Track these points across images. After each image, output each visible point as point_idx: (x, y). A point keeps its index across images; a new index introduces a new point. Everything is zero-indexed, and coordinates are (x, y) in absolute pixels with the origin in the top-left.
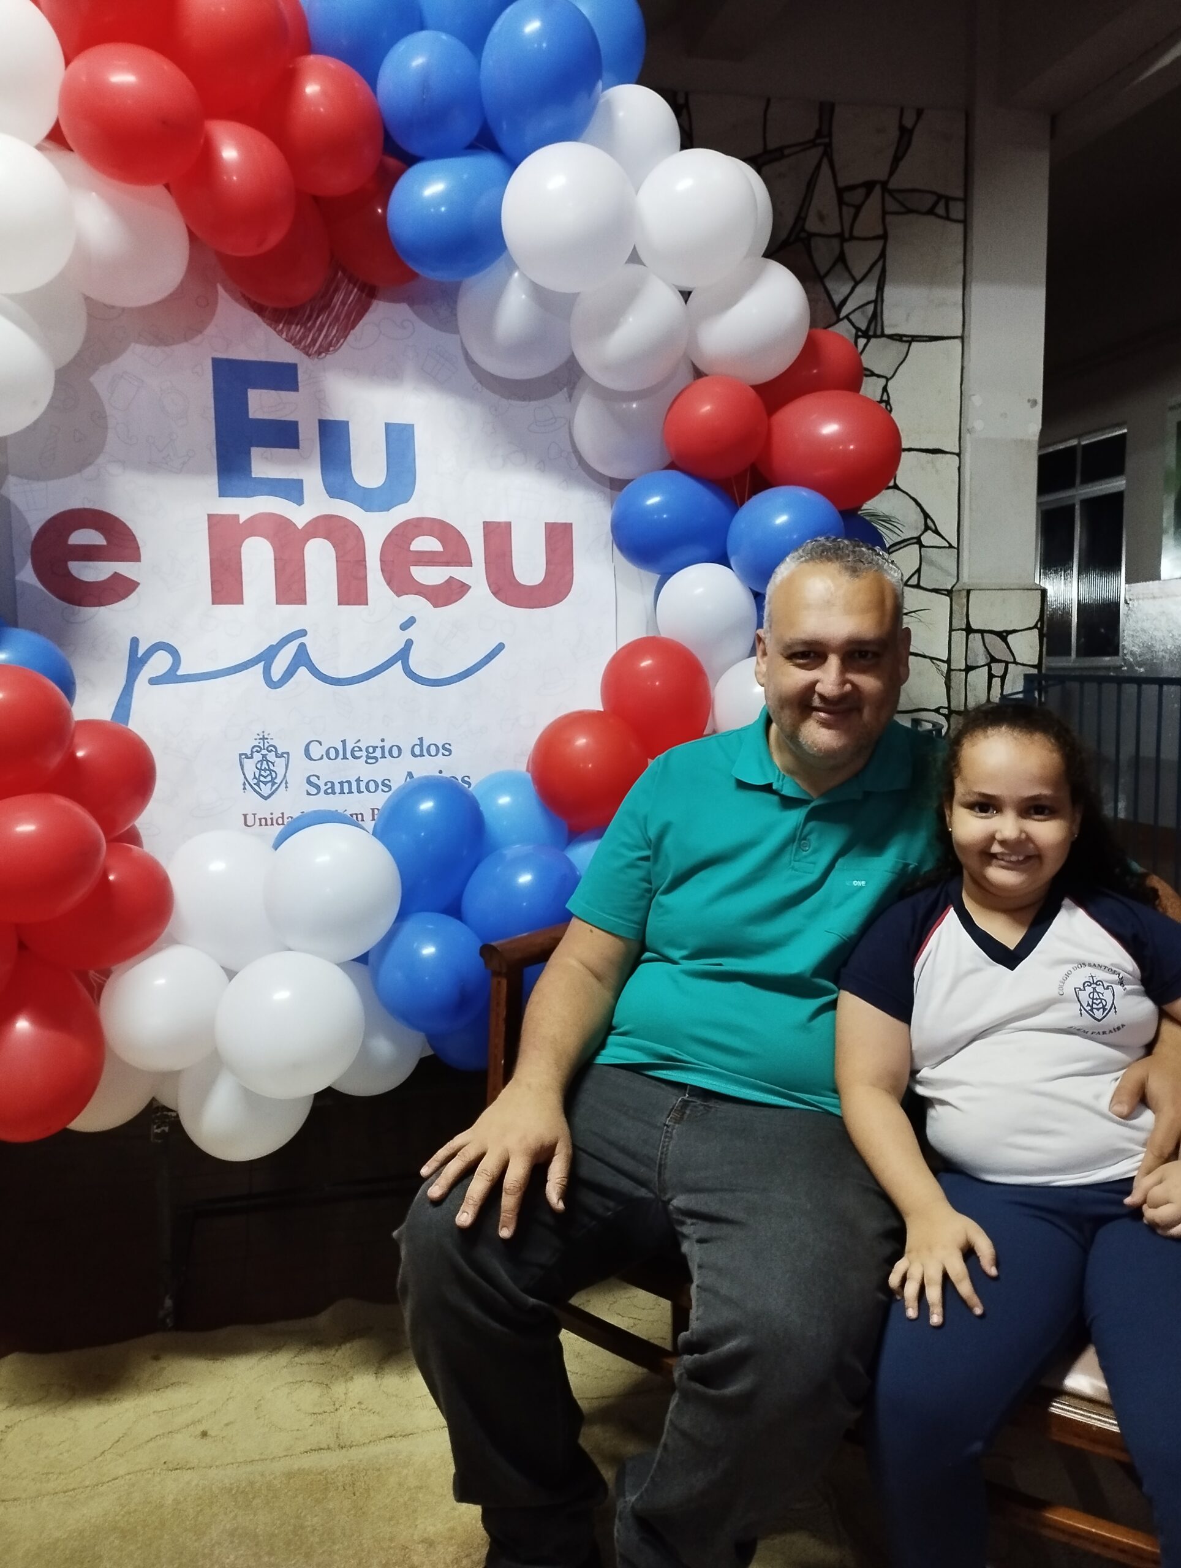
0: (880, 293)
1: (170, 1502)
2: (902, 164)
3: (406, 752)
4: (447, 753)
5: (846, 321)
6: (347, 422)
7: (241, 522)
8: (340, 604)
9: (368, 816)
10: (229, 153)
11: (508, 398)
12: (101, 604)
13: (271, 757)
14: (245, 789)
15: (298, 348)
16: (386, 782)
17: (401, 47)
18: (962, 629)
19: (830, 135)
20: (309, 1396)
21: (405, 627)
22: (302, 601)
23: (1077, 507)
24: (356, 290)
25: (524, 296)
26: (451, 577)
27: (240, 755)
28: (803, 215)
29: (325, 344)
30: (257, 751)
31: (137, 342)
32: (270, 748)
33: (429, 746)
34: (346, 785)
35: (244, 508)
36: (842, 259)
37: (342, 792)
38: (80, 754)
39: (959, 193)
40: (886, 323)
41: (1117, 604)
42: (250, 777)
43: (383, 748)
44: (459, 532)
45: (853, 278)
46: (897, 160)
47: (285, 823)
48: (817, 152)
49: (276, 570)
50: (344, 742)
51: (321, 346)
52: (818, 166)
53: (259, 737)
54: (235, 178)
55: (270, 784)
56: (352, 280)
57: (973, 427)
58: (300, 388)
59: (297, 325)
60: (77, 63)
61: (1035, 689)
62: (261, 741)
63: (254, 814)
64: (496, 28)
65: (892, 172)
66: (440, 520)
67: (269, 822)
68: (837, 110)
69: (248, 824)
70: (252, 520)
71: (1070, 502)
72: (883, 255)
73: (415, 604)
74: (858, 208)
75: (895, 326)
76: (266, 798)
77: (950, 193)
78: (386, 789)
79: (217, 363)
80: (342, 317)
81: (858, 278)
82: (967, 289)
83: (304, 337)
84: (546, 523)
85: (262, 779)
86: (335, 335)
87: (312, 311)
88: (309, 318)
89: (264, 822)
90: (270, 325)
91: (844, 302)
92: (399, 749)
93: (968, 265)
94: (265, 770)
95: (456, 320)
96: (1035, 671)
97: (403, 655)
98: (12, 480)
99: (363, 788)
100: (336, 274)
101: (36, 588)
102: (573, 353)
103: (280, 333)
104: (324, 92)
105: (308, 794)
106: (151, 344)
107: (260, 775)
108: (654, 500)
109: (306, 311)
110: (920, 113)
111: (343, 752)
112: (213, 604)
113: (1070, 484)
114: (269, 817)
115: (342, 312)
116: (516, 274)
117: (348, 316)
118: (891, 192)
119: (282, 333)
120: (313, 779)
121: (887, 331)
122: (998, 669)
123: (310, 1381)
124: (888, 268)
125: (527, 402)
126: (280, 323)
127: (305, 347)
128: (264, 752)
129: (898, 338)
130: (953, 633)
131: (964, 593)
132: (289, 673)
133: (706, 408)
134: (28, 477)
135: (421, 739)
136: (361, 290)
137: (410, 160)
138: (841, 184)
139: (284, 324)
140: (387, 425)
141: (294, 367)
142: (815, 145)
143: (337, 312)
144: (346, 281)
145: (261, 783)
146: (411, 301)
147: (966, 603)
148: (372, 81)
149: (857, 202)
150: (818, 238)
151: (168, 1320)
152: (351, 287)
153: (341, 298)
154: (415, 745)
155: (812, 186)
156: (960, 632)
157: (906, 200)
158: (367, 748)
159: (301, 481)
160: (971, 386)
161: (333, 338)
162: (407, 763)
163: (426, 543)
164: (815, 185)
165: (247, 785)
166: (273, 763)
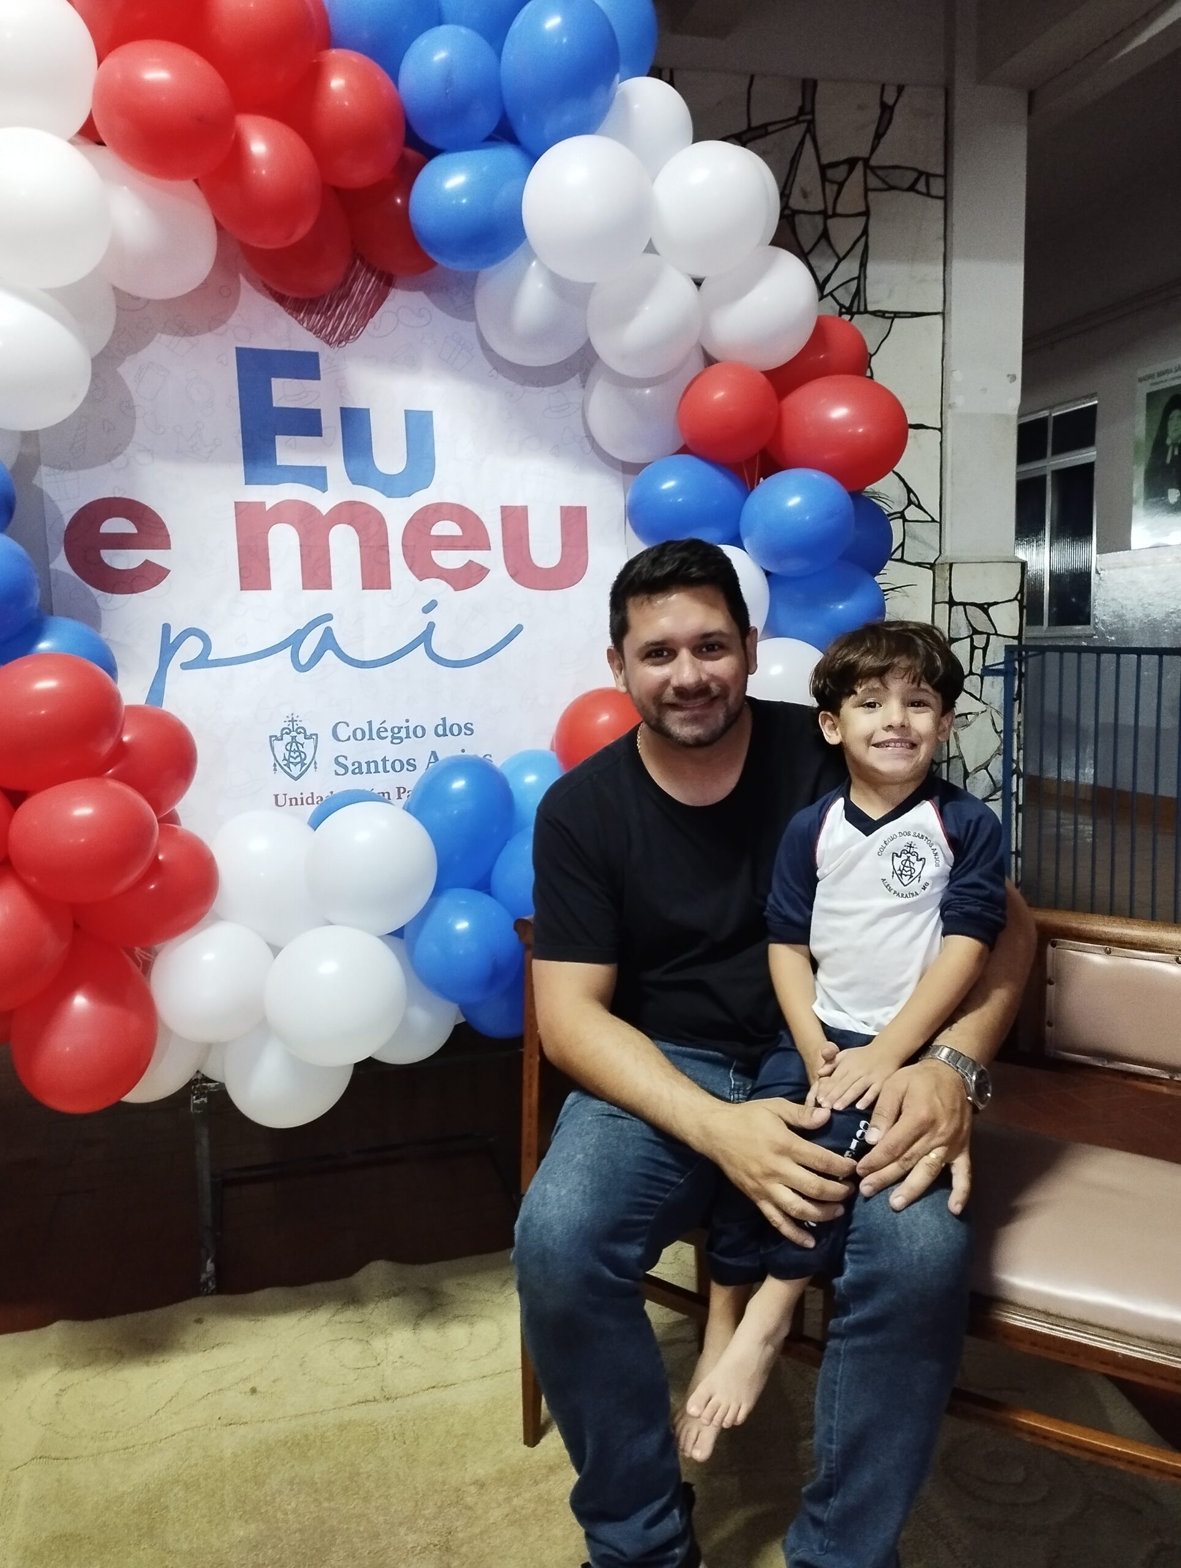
0: (863, 269)
1: (229, 1454)
2: (883, 140)
3: (430, 731)
4: (470, 733)
5: (830, 297)
6: (368, 410)
7: (267, 509)
8: (364, 589)
9: (394, 795)
10: (258, 147)
11: (523, 384)
12: (133, 592)
13: (300, 738)
14: (275, 770)
15: (319, 337)
16: (411, 761)
17: (422, 43)
18: (946, 602)
19: (813, 112)
20: (350, 1351)
21: (427, 609)
22: (328, 586)
23: (1049, 478)
24: (374, 279)
25: (541, 286)
26: (470, 560)
27: (271, 737)
28: (787, 192)
29: (345, 333)
30: (287, 733)
31: (162, 333)
32: (299, 731)
33: (452, 725)
34: (372, 765)
35: (270, 495)
36: (825, 235)
37: (369, 772)
39: (940, 170)
40: (868, 300)
41: (1089, 574)
42: (280, 758)
43: (407, 728)
44: (477, 517)
45: (837, 255)
46: (878, 136)
47: (315, 802)
48: (798, 131)
49: (302, 556)
50: (370, 723)
51: (340, 335)
52: (802, 143)
53: (287, 720)
54: (264, 172)
55: (299, 765)
56: (371, 269)
57: (954, 405)
58: (322, 377)
59: (318, 314)
60: (110, 61)
61: (1016, 660)
62: (291, 723)
63: (285, 795)
64: (517, 24)
65: (873, 149)
66: (458, 505)
67: (299, 802)
68: (819, 87)
69: (281, 801)
70: (277, 507)
71: (1042, 473)
72: (865, 232)
73: (436, 588)
74: (841, 185)
75: (877, 302)
76: (296, 779)
77: (931, 172)
78: (411, 768)
79: (240, 351)
80: (361, 306)
81: (841, 256)
82: (948, 264)
83: (325, 326)
84: (561, 507)
85: (292, 760)
86: (355, 323)
87: (331, 299)
88: (329, 306)
89: (294, 802)
90: (291, 314)
91: (827, 279)
93: (948, 242)
94: (295, 751)
95: (473, 307)
96: (1016, 642)
97: (425, 638)
98: (43, 470)
99: (389, 768)
100: (355, 263)
101: (69, 576)
102: (589, 339)
103: (301, 322)
104: (349, 86)
105: (337, 774)
106: (176, 334)
107: (290, 756)
108: (669, 485)
109: (325, 302)
110: (900, 89)
111: (369, 733)
112: (241, 590)
113: (1042, 455)
114: (299, 797)
115: (360, 301)
116: (534, 264)
117: (367, 304)
118: (873, 169)
119: (304, 323)
120: (342, 760)
121: (870, 308)
122: (980, 641)
123: (351, 1339)
124: (870, 245)
125: (541, 388)
126: (301, 312)
127: (326, 336)
128: (294, 734)
129: (880, 314)
130: (936, 606)
131: (947, 567)
132: (316, 657)
133: (720, 395)
134: (60, 467)
136: (380, 278)
137: (431, 152)
138: (825, 160)
139: (305, 313)
140: (407, 412)
141: (313, 357)
142: (798, 122)
143: (356, 301)
144: (364, 270)
145: (291, 765)
146: (427, 289)
147: (948, 576)
148: (394, 75)
149: (841, 180)
150: (802, 216)
151: (210, 1283)
152: (369, 275)
153: (359, 287)
154: (438, 725)
155: (796, 162)
156: (943, 604)
157: (887, 176)
158: (392, 729)
159: (324, 469)
160: (952, 362)
161: (353, 326)
162: (431, 742)
163: (446, 528)
164: (798, 162)
165: (278, 767)
166: (302, 745)
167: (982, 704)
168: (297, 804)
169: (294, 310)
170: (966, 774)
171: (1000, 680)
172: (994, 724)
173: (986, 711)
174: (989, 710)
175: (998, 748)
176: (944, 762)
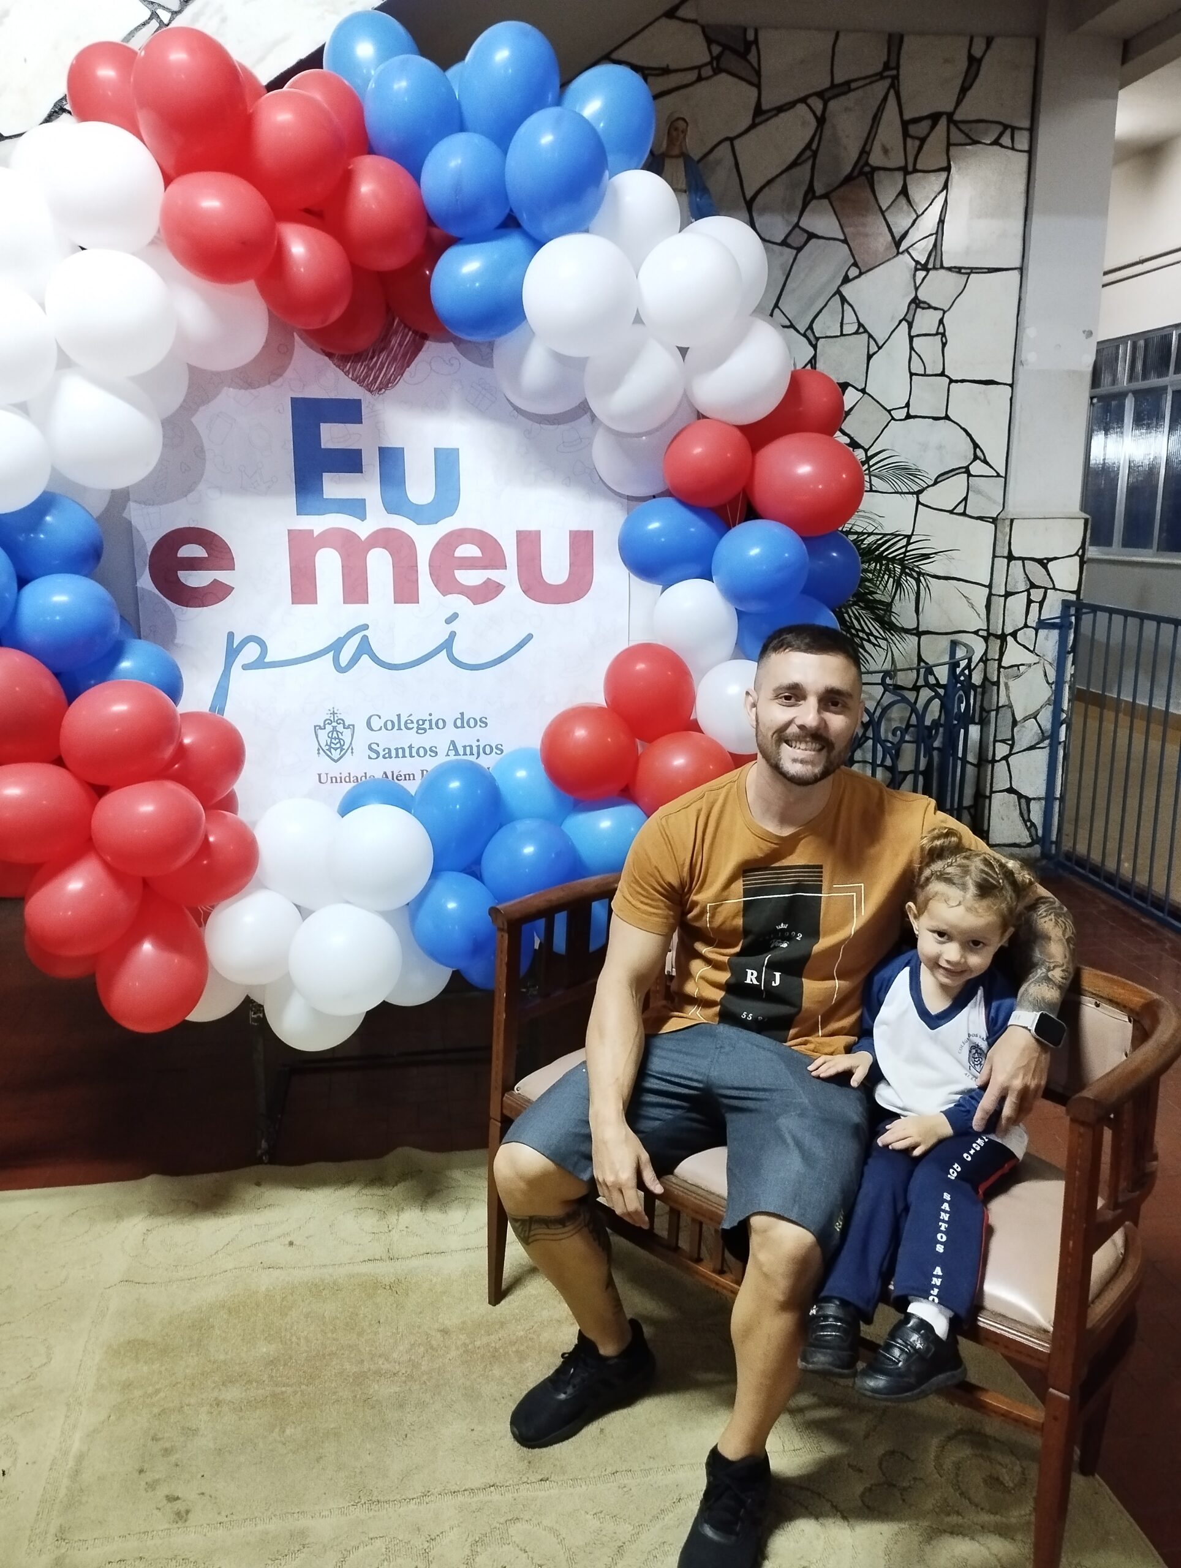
0: (941, 225)
1: (263, 1290)
2: (969, 94)
3: (450, 724)
4: (483, 725)
5: (906, 254)
6: (402, 449)
7: (315, 535)
8: (395, 603)
9: (418, 776)
10: (297, 250)
11: (540, 423)
12: (202, 606)
13: (340, 728)
14: (319, 753)
15: (362, 386)
16: (433, 749)
17: (442, 147)
18: (1004, 557)
19: (897, 67)
20: (370, 1220)
21: (449, 621)
22: (365, 601)
24: (410, 333)
25: (544, 360)
26: (488, 579)
27: (315, 727)
28: (867, 148)
29: (385, 381)
30: (328, 723)
31: (229, 388)
32: (339, 721)
33: (469, 719)
34: (400, 751)
35: (317, 524)
36: (904, 192)
37: (397, 756)
38: (187, 741)
39: (1026, 124)
40: (945, 255)
42: (323, 744)
43: (430, 721)
44: (496, 540)
45: (916, 213)
46: (964, 90)
47: (351, 781)
48: (883, 85)
49: (343, 577)
50: (399, 716)
51: (379, 385)
52: (885, 99)
53: (330, 712)
54: (302, 270)
55: (339, 750)
56: (405, 327)
57: (1026, 360)
58: (363, 421)
59: (361, 365)
60: (174, 187)
61: (1072, 615)
62: (333, 716)
63: (327, 774)
65: (958, 103)
66: (479, 530)
67: (339, 780)
68: (906, 39)
69: (322, 781)
70: (324, 534)
72: (946, 186)
73: (458, 603)
74: (923, 141)
75: (953, 258)
76: (336, 761)
77: (1016, 123)
78: (433, 754)
79: (295, 401)
80: (399, 358)
81: (920, 213)
82: (1029, 219)
83: (367, 376)
84: (571, 532)
85: (333, 745)
86: (393, 373)
87: (374, 352)
88: (372, 358)
89: (334, 780)
90: (338, 366)
91: (904, 236)
92: (444, 721)
93: (1030, 196)
94: (335, 739)
96: (1073, 597)
97: (448, 645)
98: (132, 505)
99: (414, 753)
100: (394, 321)
101: (154, 594)
102: (586, 400)
103: (347, 373)
104: (376, 190)
105: (371, 758)
106: (241, 388)
107: (331, 742)
109: (368, 355)
110: (989, 41)
111: (397, 724)
112: (293, 603)
114: (338, 776)
115: (398, 353)
116: (535, 341)
117: (404, 356)
118: (956, 123)
119: (349, 374)
120: (374, 746)
121: (945, 265)
122: (1036, 595)
123: (372, 1209)
124: (950, 197)
125: (556, 426)
126: (347, 364)
127: (368, 385)
128: (334, 724)
129: (958, 270)
130: (996, 559)
131: (1008, 522)
134: (145, 503)
135: (462, 714)
136: (415, 332)
137: (452, 241)
138: (907, 117)
139: (350, 365)
140: (436, 450)
141: (357, 404)
142: (883, 78)
143: (395, 352)
144: (403, 325)
145: (332, 750)
147: (1009, 530)
148: (417, 178)
149: (922, 134)
150: (881, 173)
151: (264, 1158)
152: (406, 330)
153: (398, 342)
154: (457, 719)
155: (878, 119)
156: (1001, 559)
157: (970, 130)
158: (418, 721)
159: (363, 501)
160: (1027, 316)
161: (391, 375)
162: (450, 733)
163: (468, 550)
164: (880, 118)
165: (321, 750)
166: (342, 734)
167: (1035, 656)
168: (336, 782)
169: (342, 360)
170: (1015, 723)
171: (1055, 634)
172: (1046, 675)
173: (1038, 663)
174: (1042, 661)
175: (1049, 698)
176: (993, 710)
